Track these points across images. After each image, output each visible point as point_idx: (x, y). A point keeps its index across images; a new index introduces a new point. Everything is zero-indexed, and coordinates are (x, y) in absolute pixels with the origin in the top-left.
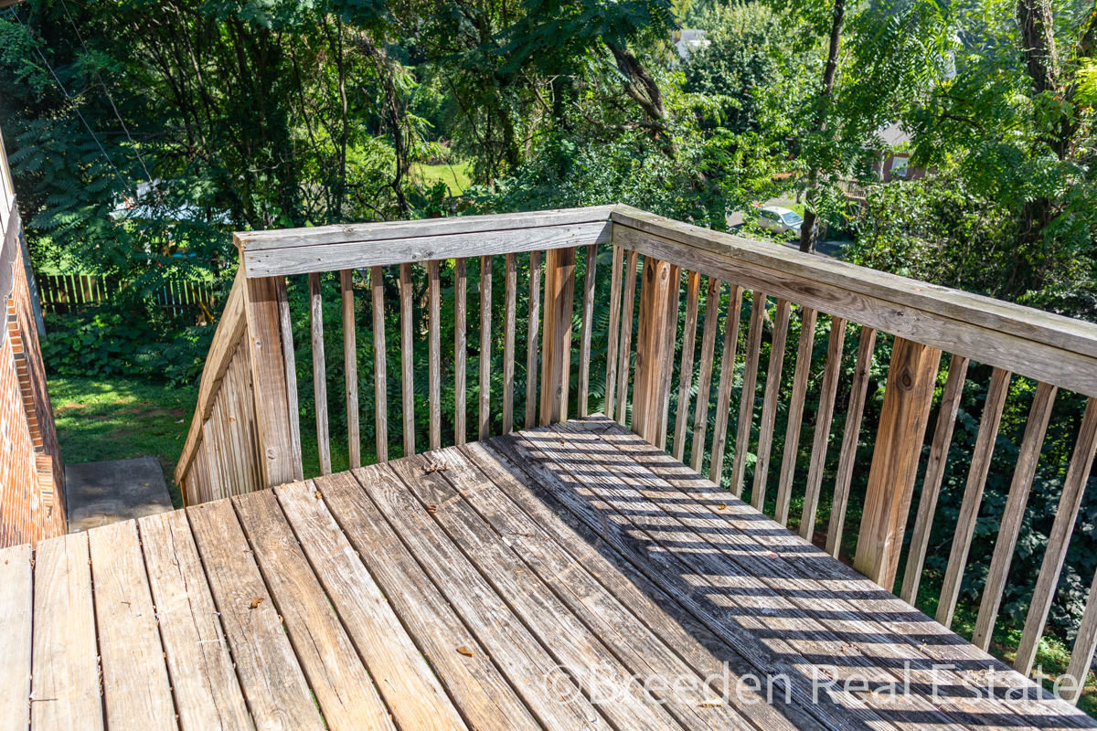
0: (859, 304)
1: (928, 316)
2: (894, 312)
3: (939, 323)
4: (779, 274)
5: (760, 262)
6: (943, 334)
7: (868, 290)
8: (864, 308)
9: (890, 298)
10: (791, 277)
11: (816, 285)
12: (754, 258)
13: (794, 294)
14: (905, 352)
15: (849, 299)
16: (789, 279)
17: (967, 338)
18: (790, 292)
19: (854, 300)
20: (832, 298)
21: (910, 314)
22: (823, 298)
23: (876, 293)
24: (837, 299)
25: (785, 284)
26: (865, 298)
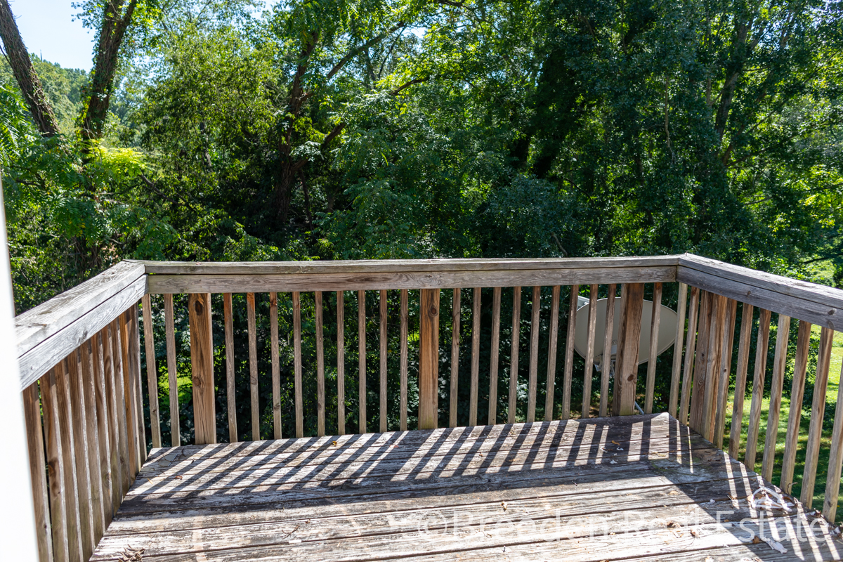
0: (405, 278)
1: (445, 273)
2: (426, 276)
3: (452, 275)
4: (344, 275)
5: (328, 271)
6: (455, 280)
7: (410, 269)
8: (408, 280)
9: (425, 270)
10: (353, 275)
11: (373, 275)
12: (322, 269)
13: (357, 284)
14: (430, 297)
15: (398, 277)
16: (351, 276)
17: (467, 278)
18: (354, 284)
19: (401, 277)
20: (386, 279)
21: (437, 275)
22: (379, 281)
23: (415, 269)
24: (389, 279)
25: (349, 280)
26: (407, 274)
